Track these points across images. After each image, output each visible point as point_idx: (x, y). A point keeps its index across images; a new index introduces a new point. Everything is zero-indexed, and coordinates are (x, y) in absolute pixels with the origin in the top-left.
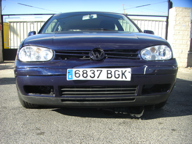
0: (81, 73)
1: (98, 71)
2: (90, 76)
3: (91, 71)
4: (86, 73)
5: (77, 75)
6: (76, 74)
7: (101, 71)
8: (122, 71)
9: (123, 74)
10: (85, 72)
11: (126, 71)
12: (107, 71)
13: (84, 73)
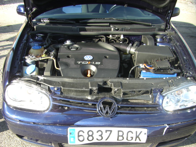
0: (86, 136)
1: (106, 131)
2: (97, 139)
3: (98, 132)
4: (92, 136)
5: (81, 138)
6: (79, 136)
7: (111, 131)
8: (136, 132)
9: (137, 137)
10: (90, 133)
11: (141, 132)
12: (119, 131)
13: (89, 136)
